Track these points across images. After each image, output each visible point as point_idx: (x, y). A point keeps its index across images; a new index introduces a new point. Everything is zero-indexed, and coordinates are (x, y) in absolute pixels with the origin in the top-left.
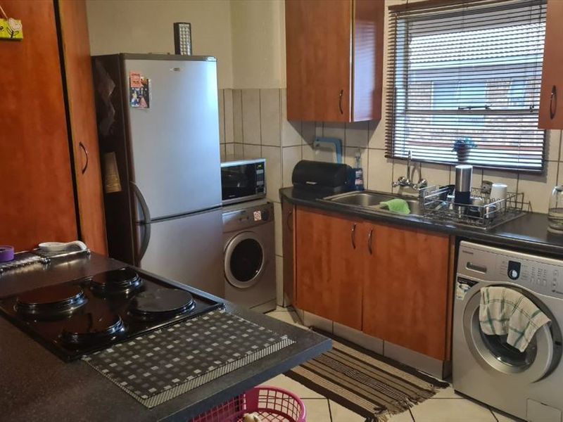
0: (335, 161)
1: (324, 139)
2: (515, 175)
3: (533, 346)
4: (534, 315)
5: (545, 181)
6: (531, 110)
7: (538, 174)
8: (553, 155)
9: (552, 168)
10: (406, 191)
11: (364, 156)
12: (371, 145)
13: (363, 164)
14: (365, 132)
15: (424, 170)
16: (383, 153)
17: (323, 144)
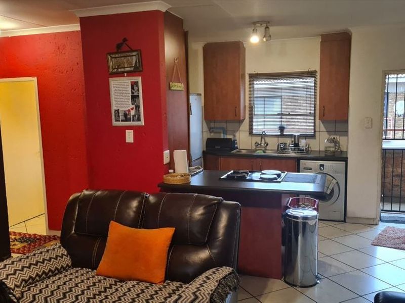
0: (222, 137)
1: (214, 128)
2: (304, 137)
3: (332, 191)
4: (332, 180)
5: (315, 139)
6: (310, 114)
7: (313, 136)
8: (317, 129)
9: (317, 134)
10: (259, 147)
11: (237, 134)
12: (240, 129)
13: (237, 138)
14: (238, 124)
15: (266, 138)
16: (248, 133)
17: (215, 130)
